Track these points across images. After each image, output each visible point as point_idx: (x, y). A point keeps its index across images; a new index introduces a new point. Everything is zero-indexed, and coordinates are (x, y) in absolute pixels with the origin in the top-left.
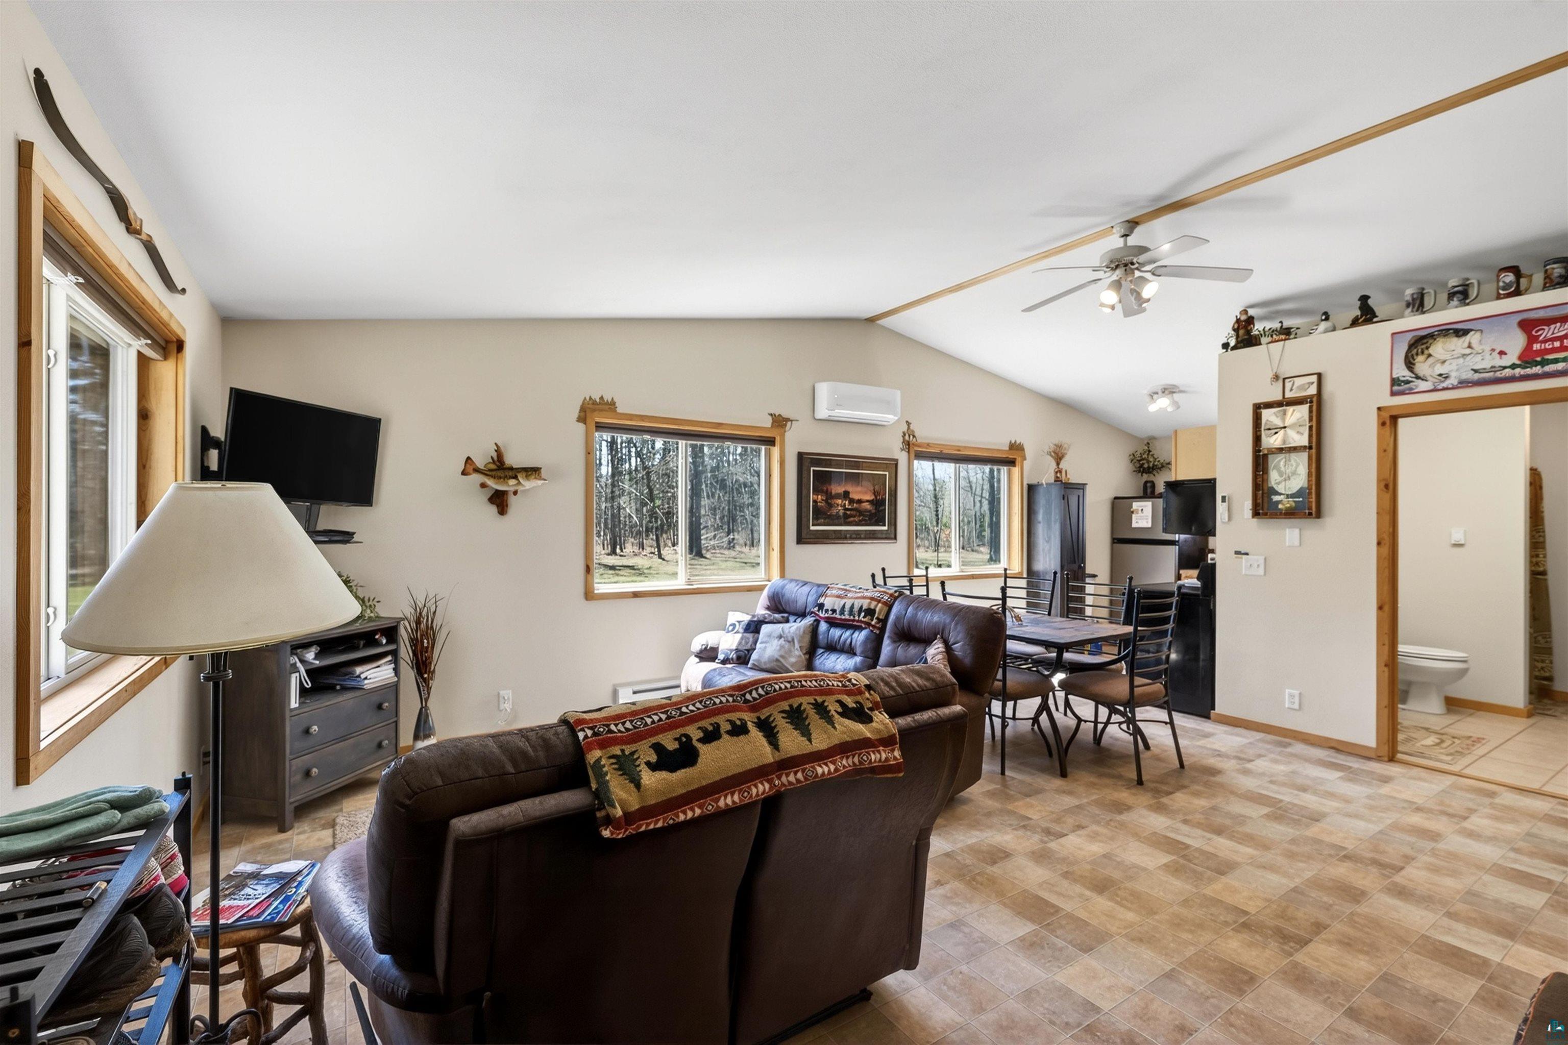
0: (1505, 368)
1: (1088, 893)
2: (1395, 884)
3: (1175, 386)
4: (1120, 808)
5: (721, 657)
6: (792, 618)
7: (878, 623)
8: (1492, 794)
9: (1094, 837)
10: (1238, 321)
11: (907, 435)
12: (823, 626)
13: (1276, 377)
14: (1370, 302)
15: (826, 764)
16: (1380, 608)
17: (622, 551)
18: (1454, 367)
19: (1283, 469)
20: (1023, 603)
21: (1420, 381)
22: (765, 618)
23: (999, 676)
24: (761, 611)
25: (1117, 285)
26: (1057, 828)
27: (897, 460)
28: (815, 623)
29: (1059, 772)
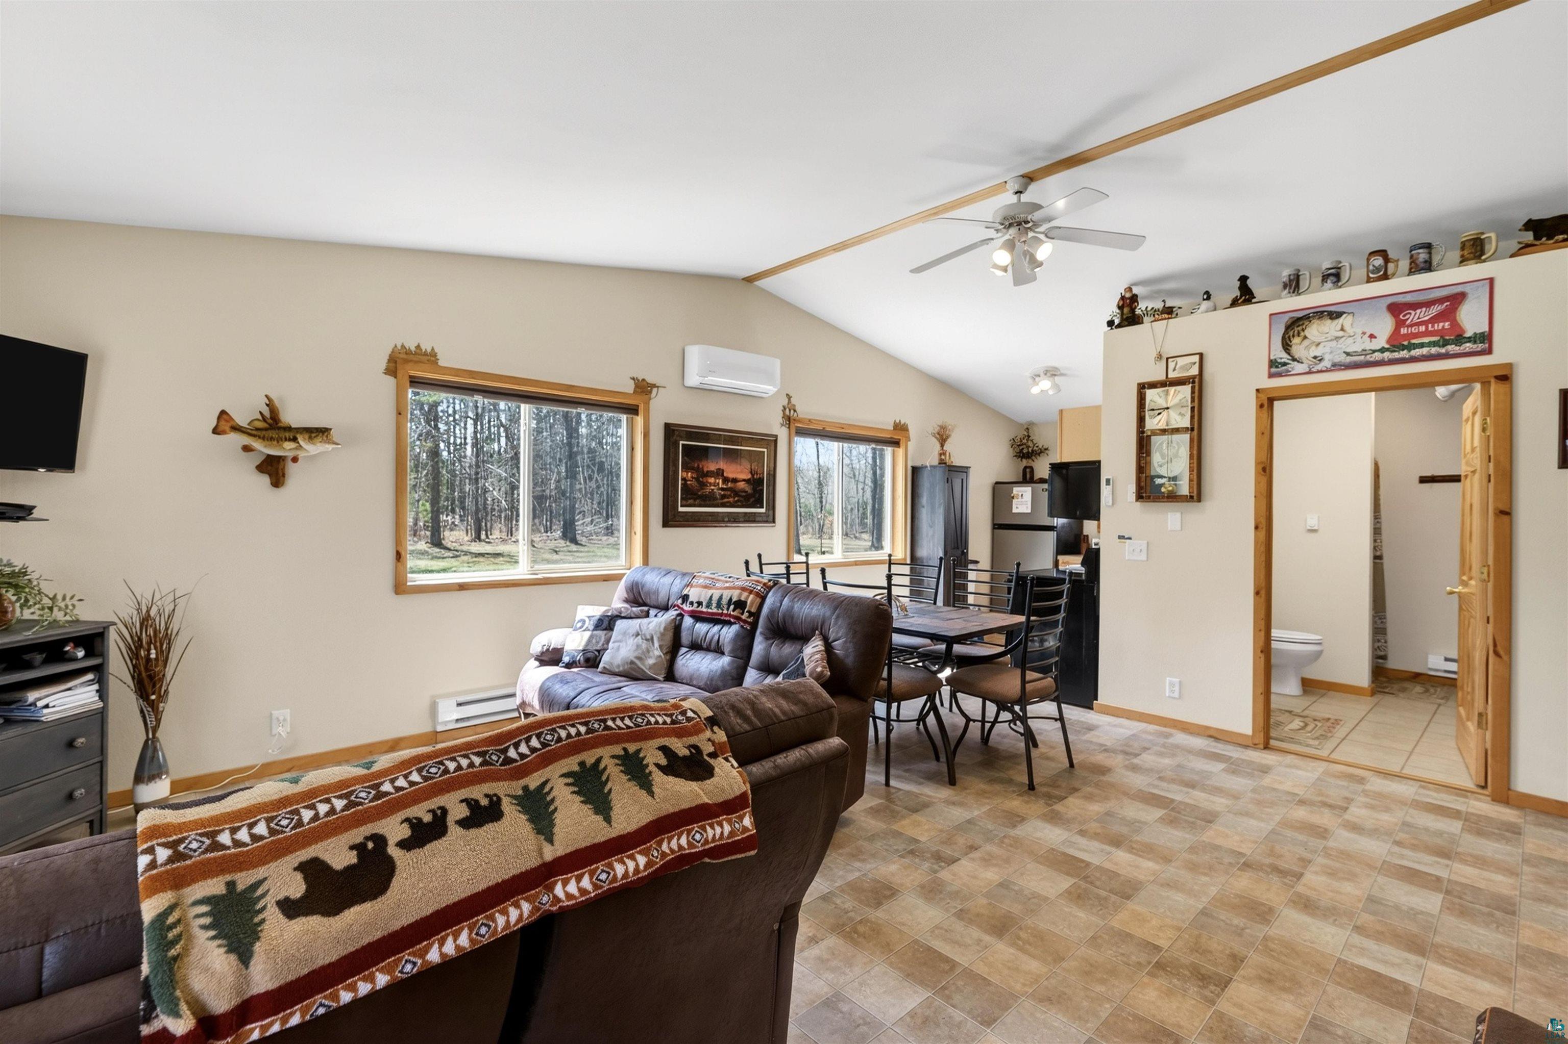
0: (1374, 351)
1: (987, 938)
2: (1299, 895)
3: (1056, 369)
4: (1016, 819)
5: (566, 659)
6: (653, 612)
7: (749, 617)
8: (1361, 780)
9: (987, 861)
10: (1123, 298)
11: (787, 410)
12: (688, 621)
13: (1160, 357)
14: (1249, 282)
15: (632, 858)
16: (1257, 593)
17: (487, 537)
18: (1328, 350)
19: (1165, 451)
20: (906, 591)
21: (1296, 363)
22: (621, 613)
23: (885, 674)
24: (618, 603)
25: (1010, 246)
26: (947, 851)
27: (776, 436)
28: (678, 618)
29: (947, 779)
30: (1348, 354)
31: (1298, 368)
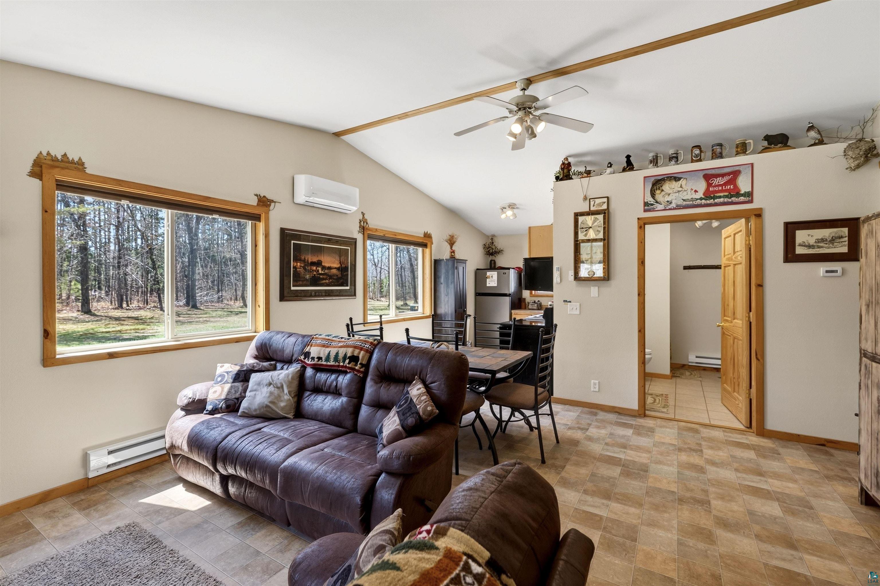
18: (674, 197)
30: (684, 200)
31: (660, 207)
